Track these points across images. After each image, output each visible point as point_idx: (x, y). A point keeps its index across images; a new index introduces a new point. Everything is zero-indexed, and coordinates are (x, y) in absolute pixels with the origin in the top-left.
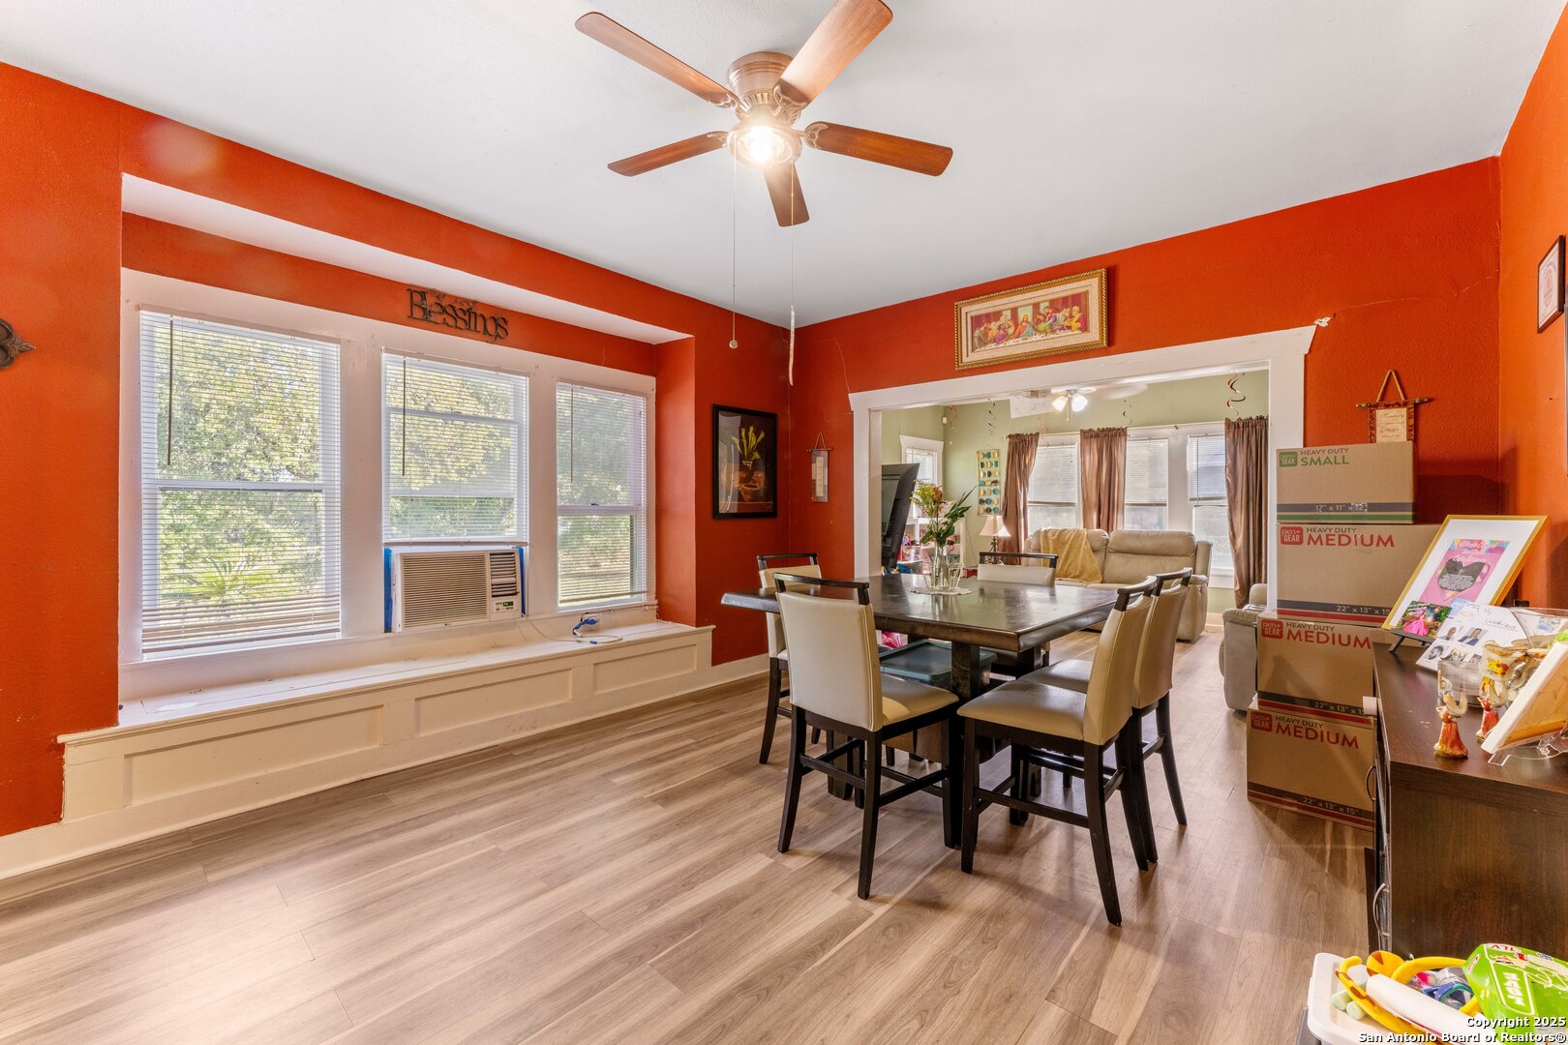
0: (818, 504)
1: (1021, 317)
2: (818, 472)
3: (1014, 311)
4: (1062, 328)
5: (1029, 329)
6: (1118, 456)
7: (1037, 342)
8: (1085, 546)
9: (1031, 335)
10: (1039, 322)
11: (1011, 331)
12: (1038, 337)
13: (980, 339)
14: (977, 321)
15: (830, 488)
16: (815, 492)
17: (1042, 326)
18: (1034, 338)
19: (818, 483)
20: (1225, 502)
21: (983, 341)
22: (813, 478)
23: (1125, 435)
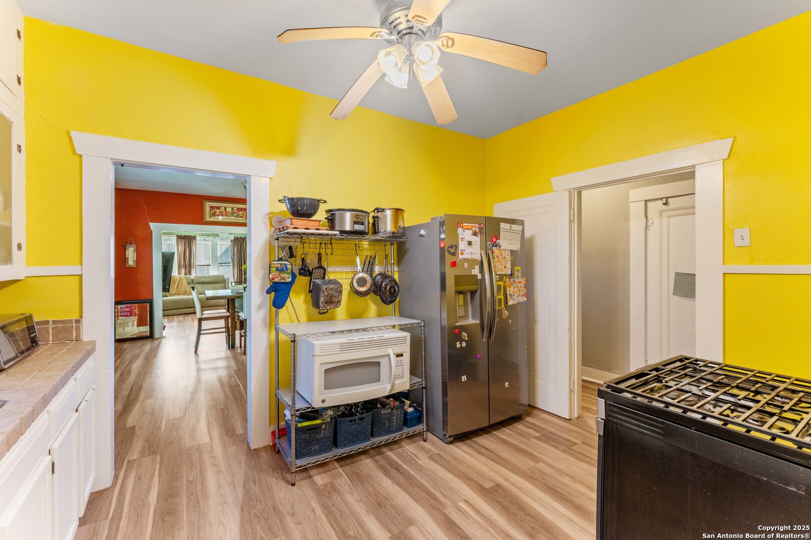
0: (131, 268)
1: (228, 210)
2: (130, 254)
3: (225, 208)
4: (241, 217)
5: (230, 215)
6: (194, 248)
7: (232, 219)
8: (185, 282)
9: (230, 217)
10: (233, 213)
11: (224, 214)
12: (233, 218)
13: (213, 214)
14: (212, 208)
15: (138, 261)
16: (128, 261)
17: (234, 215)
18: (232, 218)
19: (130, 259)
20: (231, 264)
21: (214, 215)
22: (127, 256)
23: (196, 239)
